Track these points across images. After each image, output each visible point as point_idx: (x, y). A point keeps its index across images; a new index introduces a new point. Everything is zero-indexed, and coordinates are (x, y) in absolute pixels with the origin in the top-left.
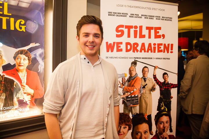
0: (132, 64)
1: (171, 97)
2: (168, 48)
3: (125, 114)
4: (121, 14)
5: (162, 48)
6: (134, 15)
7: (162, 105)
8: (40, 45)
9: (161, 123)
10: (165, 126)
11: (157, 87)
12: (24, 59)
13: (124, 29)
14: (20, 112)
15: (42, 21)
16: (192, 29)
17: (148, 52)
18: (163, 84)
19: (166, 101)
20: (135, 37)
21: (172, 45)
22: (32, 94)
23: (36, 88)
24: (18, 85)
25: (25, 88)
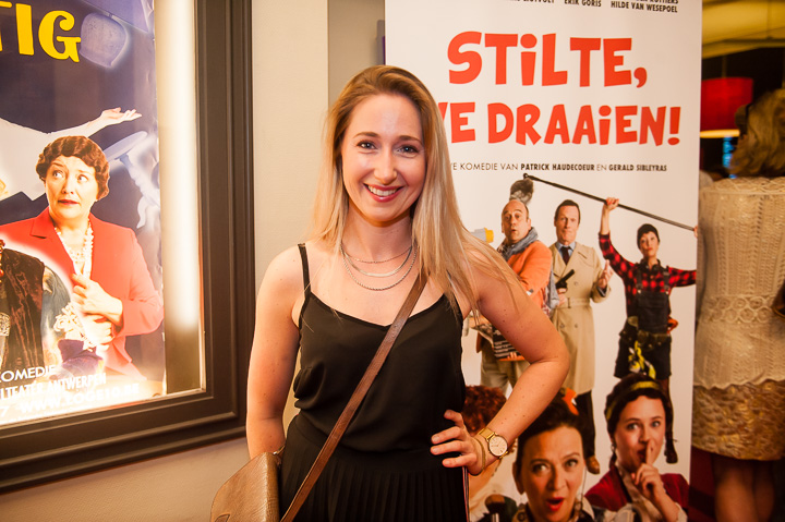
0: (512, 193)
1: (670, 321)
2: (658, 125)
3: (488, 391)
5: (635, 123)
7: (636, 352)
8: (140, 115)
9: (630, 427)
10: (647, 438)
11: (616, 284)
12: (79, 174)
13: (479, 48)
14: (71, 390)
15: (147, 15)
16: (770, 39)
17: (577, 140)
18: (639, 271)
19: (650, 340)
20: (528, 79)
21: (676, 112)
22: (116, 318)
23: (129, 295)
24: (60, 283)
25: (87, 293)
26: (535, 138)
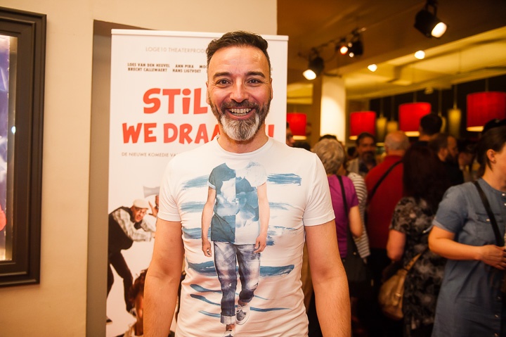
4: (155, 67)
6: (184, 66)
21: (271, 127)
26: (190, 141)
